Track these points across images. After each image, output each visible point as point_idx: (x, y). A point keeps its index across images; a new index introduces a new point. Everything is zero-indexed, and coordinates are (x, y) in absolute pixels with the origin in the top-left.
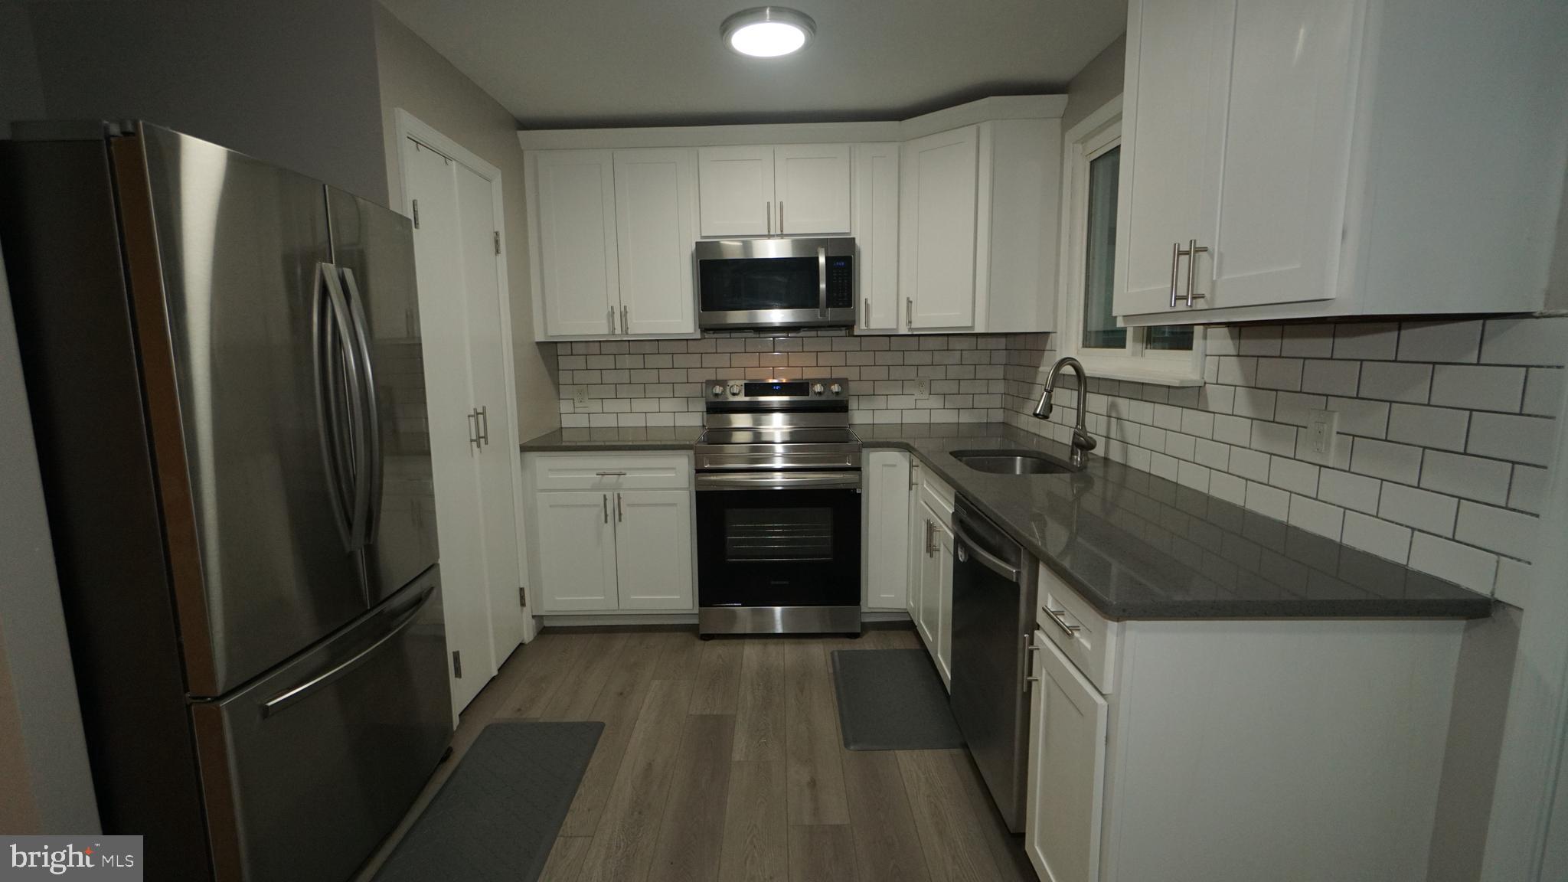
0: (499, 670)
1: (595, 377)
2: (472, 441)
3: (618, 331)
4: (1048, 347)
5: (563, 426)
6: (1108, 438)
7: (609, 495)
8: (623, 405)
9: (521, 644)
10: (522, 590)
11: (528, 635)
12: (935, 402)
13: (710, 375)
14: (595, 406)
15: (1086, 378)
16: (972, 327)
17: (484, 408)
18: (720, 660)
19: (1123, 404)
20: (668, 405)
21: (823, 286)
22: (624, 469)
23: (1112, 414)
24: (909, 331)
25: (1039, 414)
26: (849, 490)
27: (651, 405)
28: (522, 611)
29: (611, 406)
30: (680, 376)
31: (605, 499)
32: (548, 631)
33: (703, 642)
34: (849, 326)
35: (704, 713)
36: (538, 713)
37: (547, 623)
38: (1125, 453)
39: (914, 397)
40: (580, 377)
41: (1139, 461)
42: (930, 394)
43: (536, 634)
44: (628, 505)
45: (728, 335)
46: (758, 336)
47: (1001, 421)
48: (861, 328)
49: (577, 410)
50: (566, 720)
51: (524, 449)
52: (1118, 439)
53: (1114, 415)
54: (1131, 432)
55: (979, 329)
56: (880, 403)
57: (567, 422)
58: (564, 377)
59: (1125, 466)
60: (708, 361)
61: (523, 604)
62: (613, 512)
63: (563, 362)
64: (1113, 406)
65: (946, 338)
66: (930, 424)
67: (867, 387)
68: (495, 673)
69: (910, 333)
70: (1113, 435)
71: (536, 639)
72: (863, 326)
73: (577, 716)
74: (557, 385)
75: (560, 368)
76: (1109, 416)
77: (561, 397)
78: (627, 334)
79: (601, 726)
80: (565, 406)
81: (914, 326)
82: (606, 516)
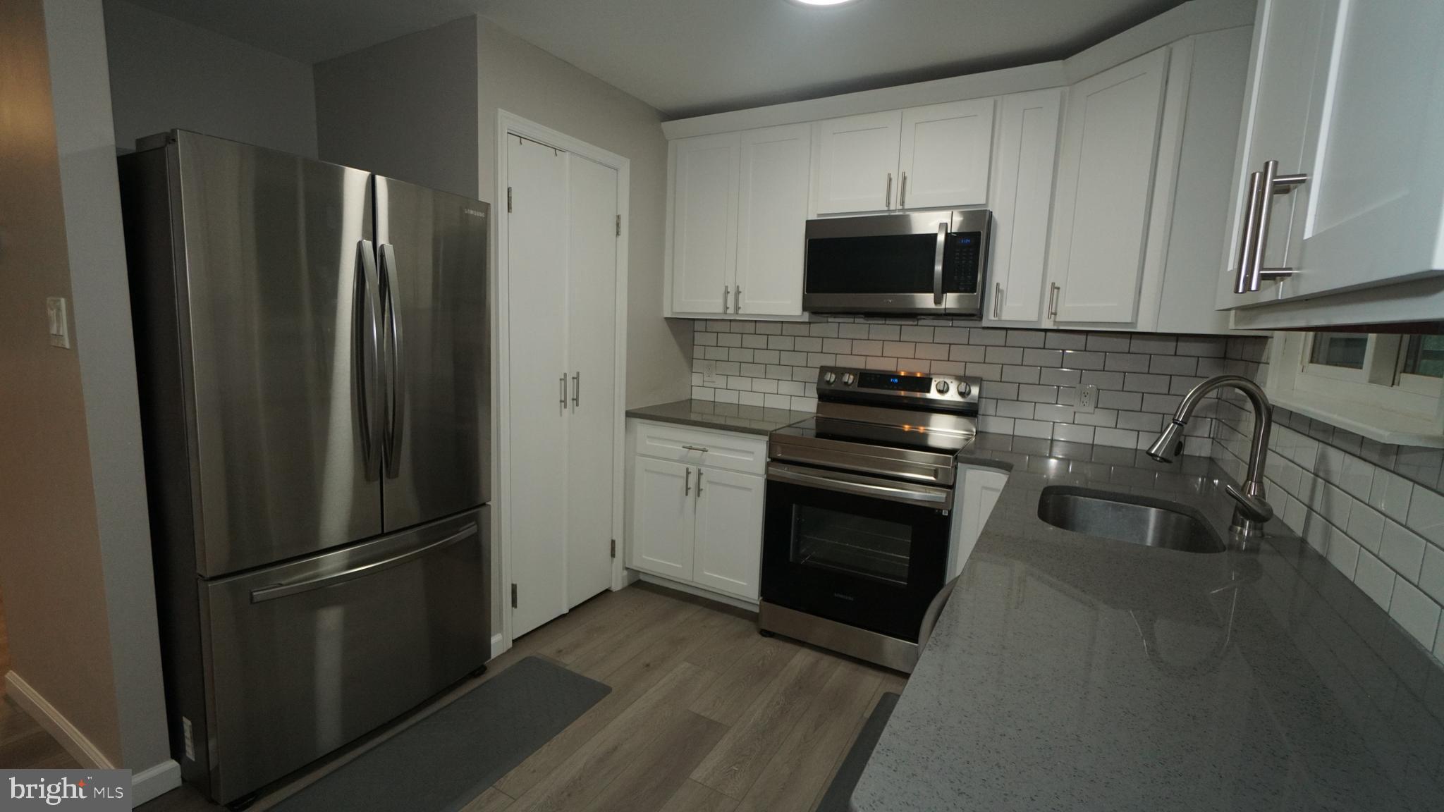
0: (571, 610)
1: (722, 353)
2: (561, 401)
3: (731, 311)
4: (1264, 359)
5: (693, 397)
6: (1310, 508)
7: (693, 469)
8: (744, 384)
9: (607, 591)
10: (613, 542)
11: (617, 585)
12: (1101, 418)
13: (829, 362)
14: (720, 382)
15: (1270, 410)
16: (1133, 324)
17: (578, 373)
18: (761, 662)
19: (1337, 460)
20: (786, 387)
21: (938, 268)
22: (707, 446)
23: (1321, 473)
24: (1054, 325)
25: (1154, 456)
26: (934, 509)
27: (769, 386)
28: (612, 562)
29: (734, 382)
30: (800, 359)
31: (688, 473)
32: (640, 585)
33: (760, 636)
34: (975, 315)
35: (702, 714)
36: (570, 662)
37: (642, 578)
38: (1327, 536)
39: (1072, 410)
40: (713, 353)
41: (1344, 559)
42: (1097, 407)
43: (626, 584)
44: (710, 482)
45: (852, 320)
46: (884, 322)
47: (1209, 455)
48: (990, 318)
49: (705, 384)
50: (587, 675)
51: (630, 414)
52: (1322, 513)
53: (1321, 474)
54: (1343, 509)
55: (1142, 327)
56: (1027, 410)
57: (697, 394)
58: (698, 352)
59: (1323, 560)
60: (830, 345)
61: (613, 555)
62: (694, 486)
63: (699, 338)
64: (1322, 459)
65: (1084, 337)
66: (1093, 445)
67: (1011, 391)
68: (566, 611)
69: (1055, 328)
70: (1317, 506)
71: (624, 589)
72: (992, 317)
73: (595, 675)
74: (690, 360)
75: (695, 343)
76: (1316, 475)
77: (693, 371)
78: (737, 314)
79: (606, 690)
80: (696, 379)
81: (1058, 319)
82: (687, 489)
